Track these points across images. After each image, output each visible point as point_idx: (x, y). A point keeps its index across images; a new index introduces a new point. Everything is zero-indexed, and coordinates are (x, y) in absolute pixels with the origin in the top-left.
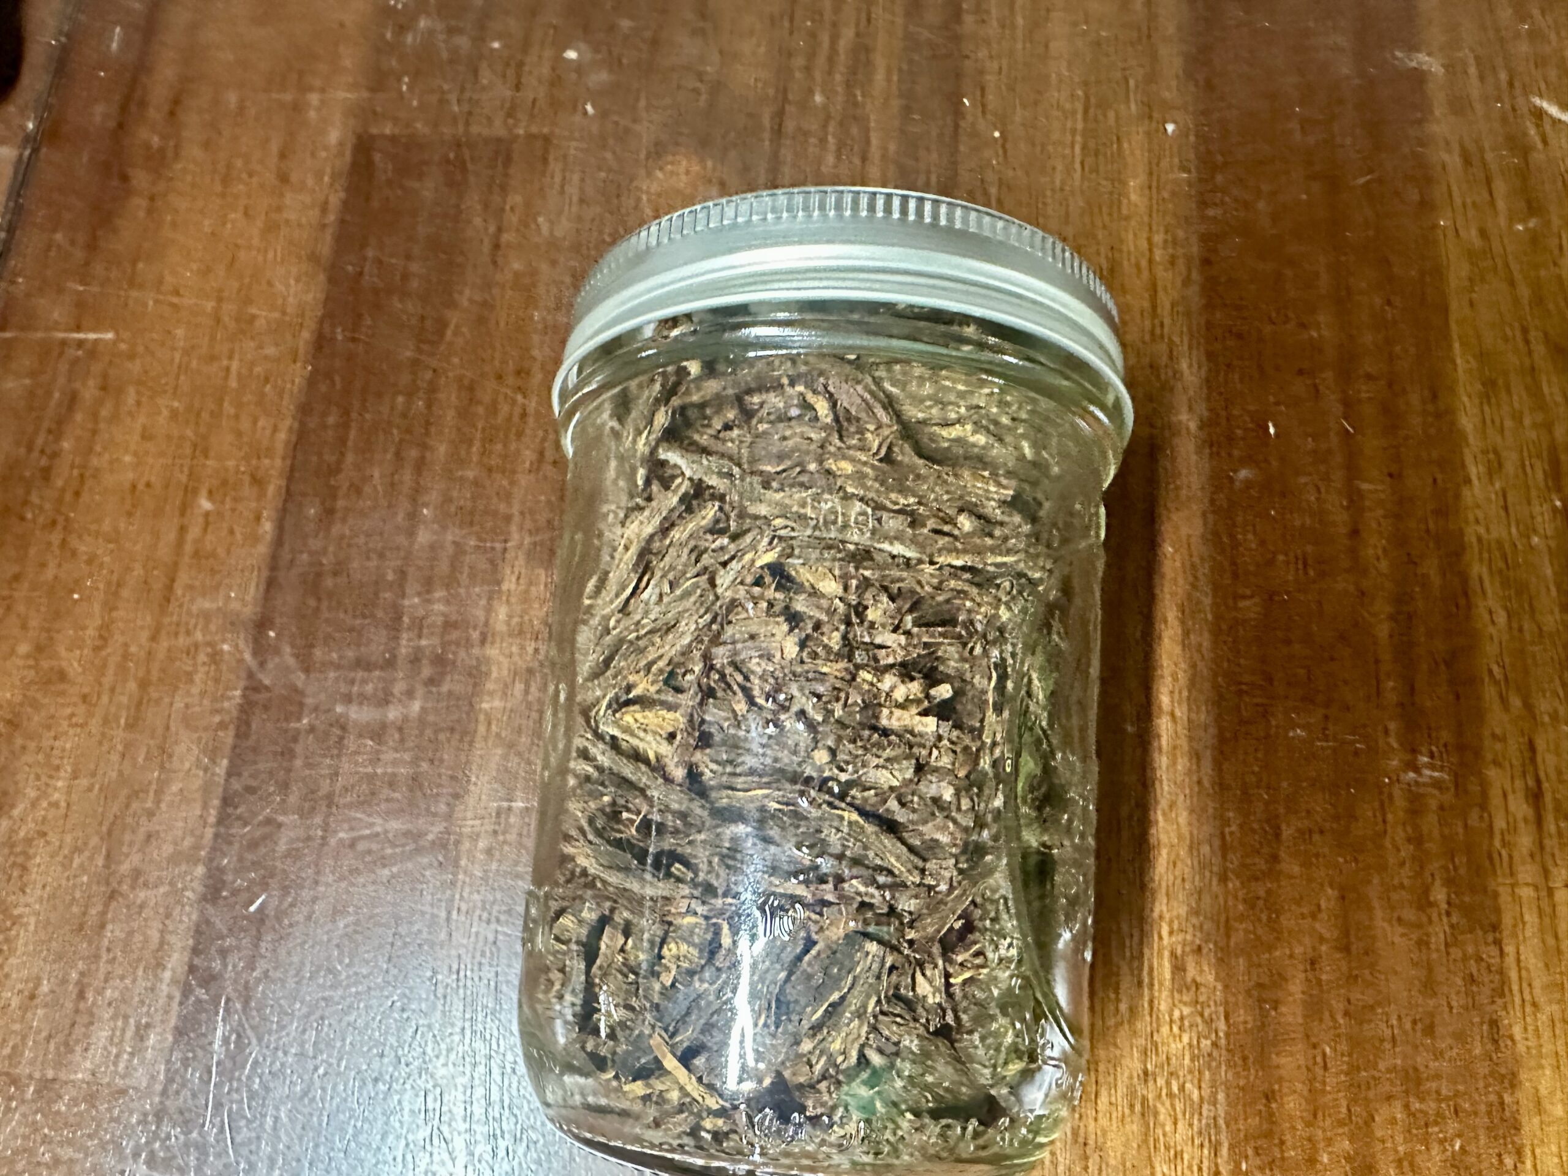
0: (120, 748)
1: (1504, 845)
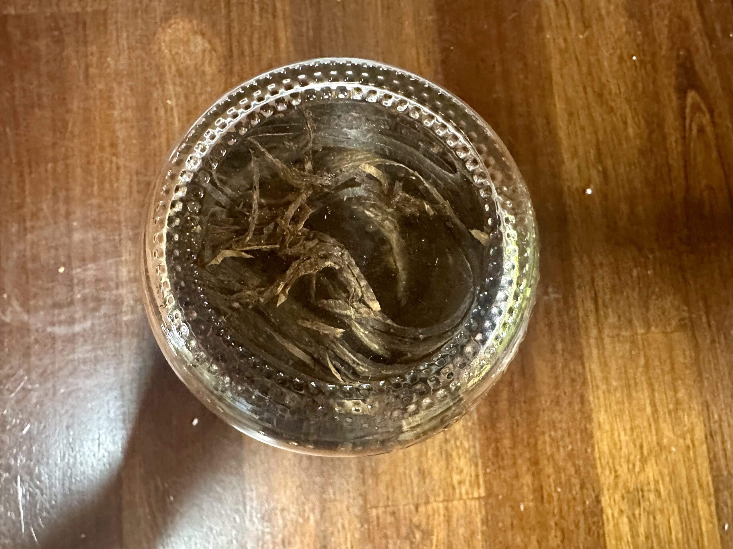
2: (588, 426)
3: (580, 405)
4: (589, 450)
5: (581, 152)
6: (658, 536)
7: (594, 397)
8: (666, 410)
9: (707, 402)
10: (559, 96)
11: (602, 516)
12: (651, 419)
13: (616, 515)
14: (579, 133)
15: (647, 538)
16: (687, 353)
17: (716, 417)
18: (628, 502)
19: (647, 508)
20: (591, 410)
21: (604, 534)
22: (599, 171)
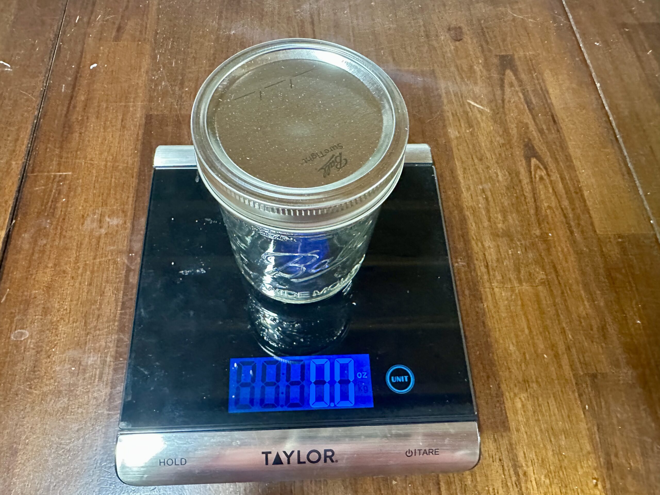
0: (86, 291)
1: (481, 278)
2: (488, 339)
3: (483, 328)
4: (491, 355)
5: (472, 188)
6: (541, 411)
7: (491, 322)
8: (538, 332)
9: (564, 328)
10: (458, 160)
11: (503, 397)
12: (529, 338)
13: (512, 396)
14: (470, 178)
15: (534, 412)
16: (548, 298)
17: (570, 336)
18: (519, 389)
19: (532, 393)
20: (490, 330)
21: (505, 410)
22: (483, 198)
